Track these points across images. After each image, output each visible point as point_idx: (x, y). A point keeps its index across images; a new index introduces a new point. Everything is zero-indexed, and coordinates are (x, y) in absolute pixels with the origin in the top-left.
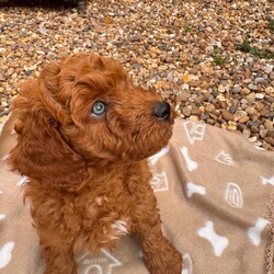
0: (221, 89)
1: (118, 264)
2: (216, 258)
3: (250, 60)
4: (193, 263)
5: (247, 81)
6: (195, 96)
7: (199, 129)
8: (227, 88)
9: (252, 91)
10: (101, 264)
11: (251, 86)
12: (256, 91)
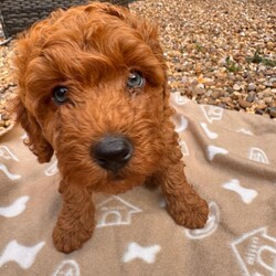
0: (236, 87)
1: (139, 210)
2: (245, 205)
3: (263, 68)
4: (220, 208)
5: (262, 80)
6: (210, 92)
7: (217, 111)
8: (243, 87)
9: (267, 87)
11: (266, 83)
12: (272, 87)
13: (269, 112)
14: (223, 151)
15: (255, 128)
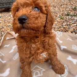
0: (64, 24)
1: (44, 70)
2: (75, 65)
3: (70, 17)
5: (71, 21)
6: (57, 26)
7: (60, 33)
8: (66, 24)
9: (73, 24)
10: (39, 71)
11: (72, 22)
12: (74, 24)
13: (74, 32)
14: (65, 47)
15: (72, 38)
